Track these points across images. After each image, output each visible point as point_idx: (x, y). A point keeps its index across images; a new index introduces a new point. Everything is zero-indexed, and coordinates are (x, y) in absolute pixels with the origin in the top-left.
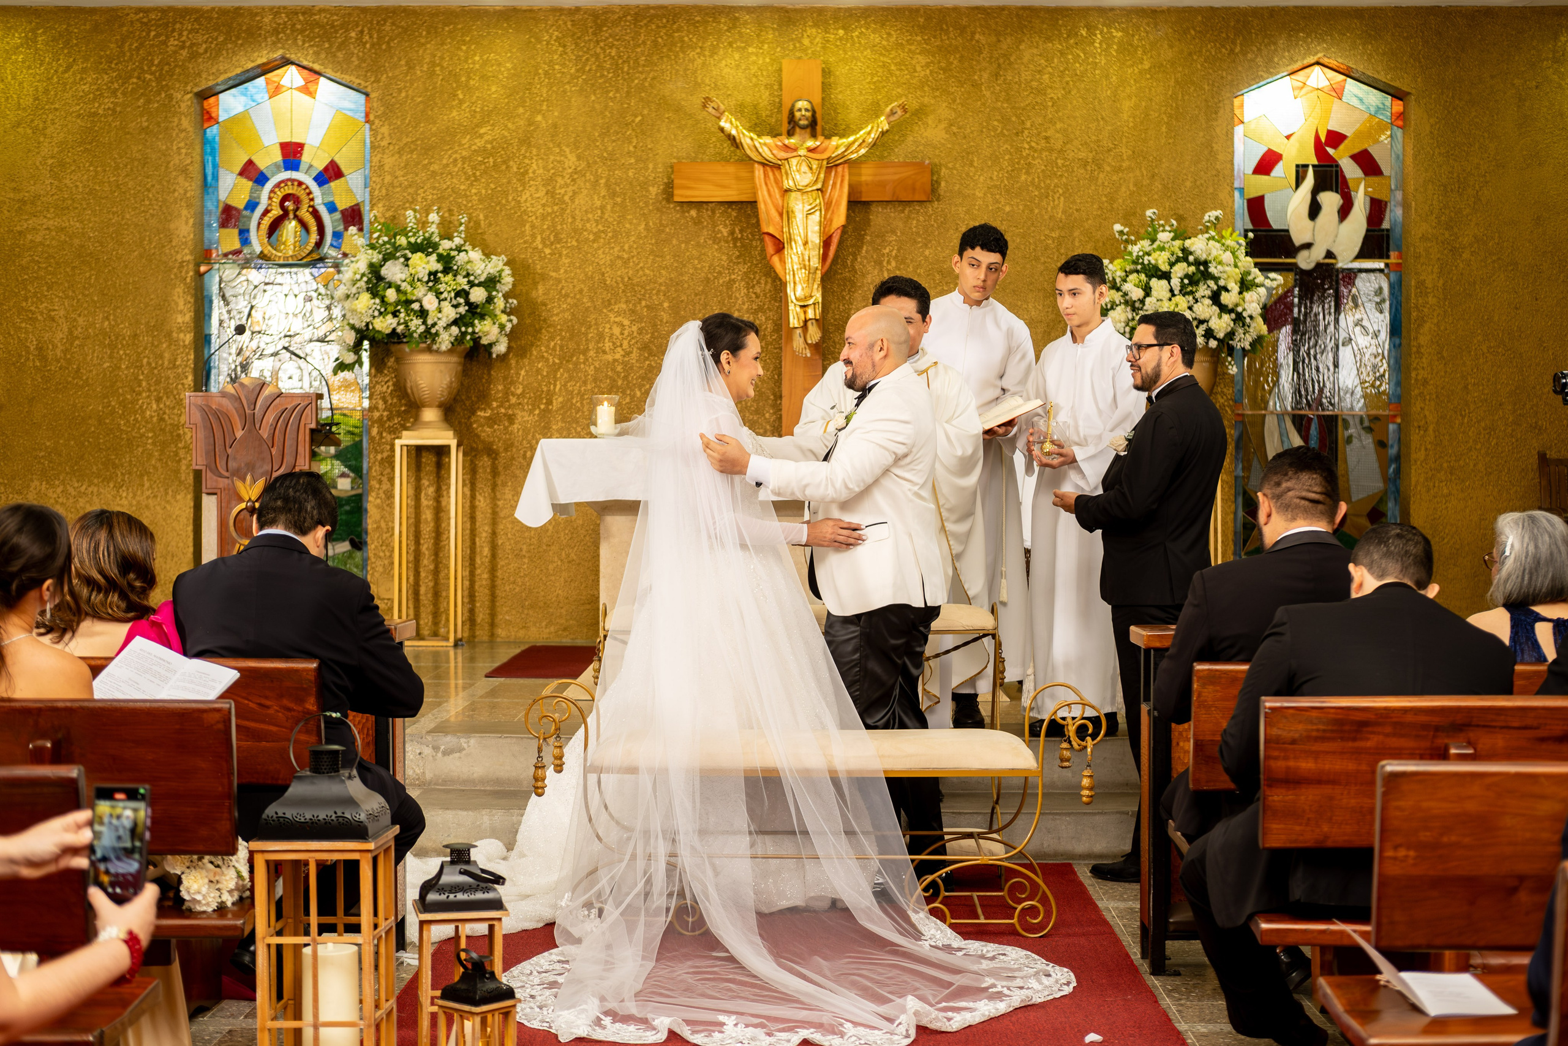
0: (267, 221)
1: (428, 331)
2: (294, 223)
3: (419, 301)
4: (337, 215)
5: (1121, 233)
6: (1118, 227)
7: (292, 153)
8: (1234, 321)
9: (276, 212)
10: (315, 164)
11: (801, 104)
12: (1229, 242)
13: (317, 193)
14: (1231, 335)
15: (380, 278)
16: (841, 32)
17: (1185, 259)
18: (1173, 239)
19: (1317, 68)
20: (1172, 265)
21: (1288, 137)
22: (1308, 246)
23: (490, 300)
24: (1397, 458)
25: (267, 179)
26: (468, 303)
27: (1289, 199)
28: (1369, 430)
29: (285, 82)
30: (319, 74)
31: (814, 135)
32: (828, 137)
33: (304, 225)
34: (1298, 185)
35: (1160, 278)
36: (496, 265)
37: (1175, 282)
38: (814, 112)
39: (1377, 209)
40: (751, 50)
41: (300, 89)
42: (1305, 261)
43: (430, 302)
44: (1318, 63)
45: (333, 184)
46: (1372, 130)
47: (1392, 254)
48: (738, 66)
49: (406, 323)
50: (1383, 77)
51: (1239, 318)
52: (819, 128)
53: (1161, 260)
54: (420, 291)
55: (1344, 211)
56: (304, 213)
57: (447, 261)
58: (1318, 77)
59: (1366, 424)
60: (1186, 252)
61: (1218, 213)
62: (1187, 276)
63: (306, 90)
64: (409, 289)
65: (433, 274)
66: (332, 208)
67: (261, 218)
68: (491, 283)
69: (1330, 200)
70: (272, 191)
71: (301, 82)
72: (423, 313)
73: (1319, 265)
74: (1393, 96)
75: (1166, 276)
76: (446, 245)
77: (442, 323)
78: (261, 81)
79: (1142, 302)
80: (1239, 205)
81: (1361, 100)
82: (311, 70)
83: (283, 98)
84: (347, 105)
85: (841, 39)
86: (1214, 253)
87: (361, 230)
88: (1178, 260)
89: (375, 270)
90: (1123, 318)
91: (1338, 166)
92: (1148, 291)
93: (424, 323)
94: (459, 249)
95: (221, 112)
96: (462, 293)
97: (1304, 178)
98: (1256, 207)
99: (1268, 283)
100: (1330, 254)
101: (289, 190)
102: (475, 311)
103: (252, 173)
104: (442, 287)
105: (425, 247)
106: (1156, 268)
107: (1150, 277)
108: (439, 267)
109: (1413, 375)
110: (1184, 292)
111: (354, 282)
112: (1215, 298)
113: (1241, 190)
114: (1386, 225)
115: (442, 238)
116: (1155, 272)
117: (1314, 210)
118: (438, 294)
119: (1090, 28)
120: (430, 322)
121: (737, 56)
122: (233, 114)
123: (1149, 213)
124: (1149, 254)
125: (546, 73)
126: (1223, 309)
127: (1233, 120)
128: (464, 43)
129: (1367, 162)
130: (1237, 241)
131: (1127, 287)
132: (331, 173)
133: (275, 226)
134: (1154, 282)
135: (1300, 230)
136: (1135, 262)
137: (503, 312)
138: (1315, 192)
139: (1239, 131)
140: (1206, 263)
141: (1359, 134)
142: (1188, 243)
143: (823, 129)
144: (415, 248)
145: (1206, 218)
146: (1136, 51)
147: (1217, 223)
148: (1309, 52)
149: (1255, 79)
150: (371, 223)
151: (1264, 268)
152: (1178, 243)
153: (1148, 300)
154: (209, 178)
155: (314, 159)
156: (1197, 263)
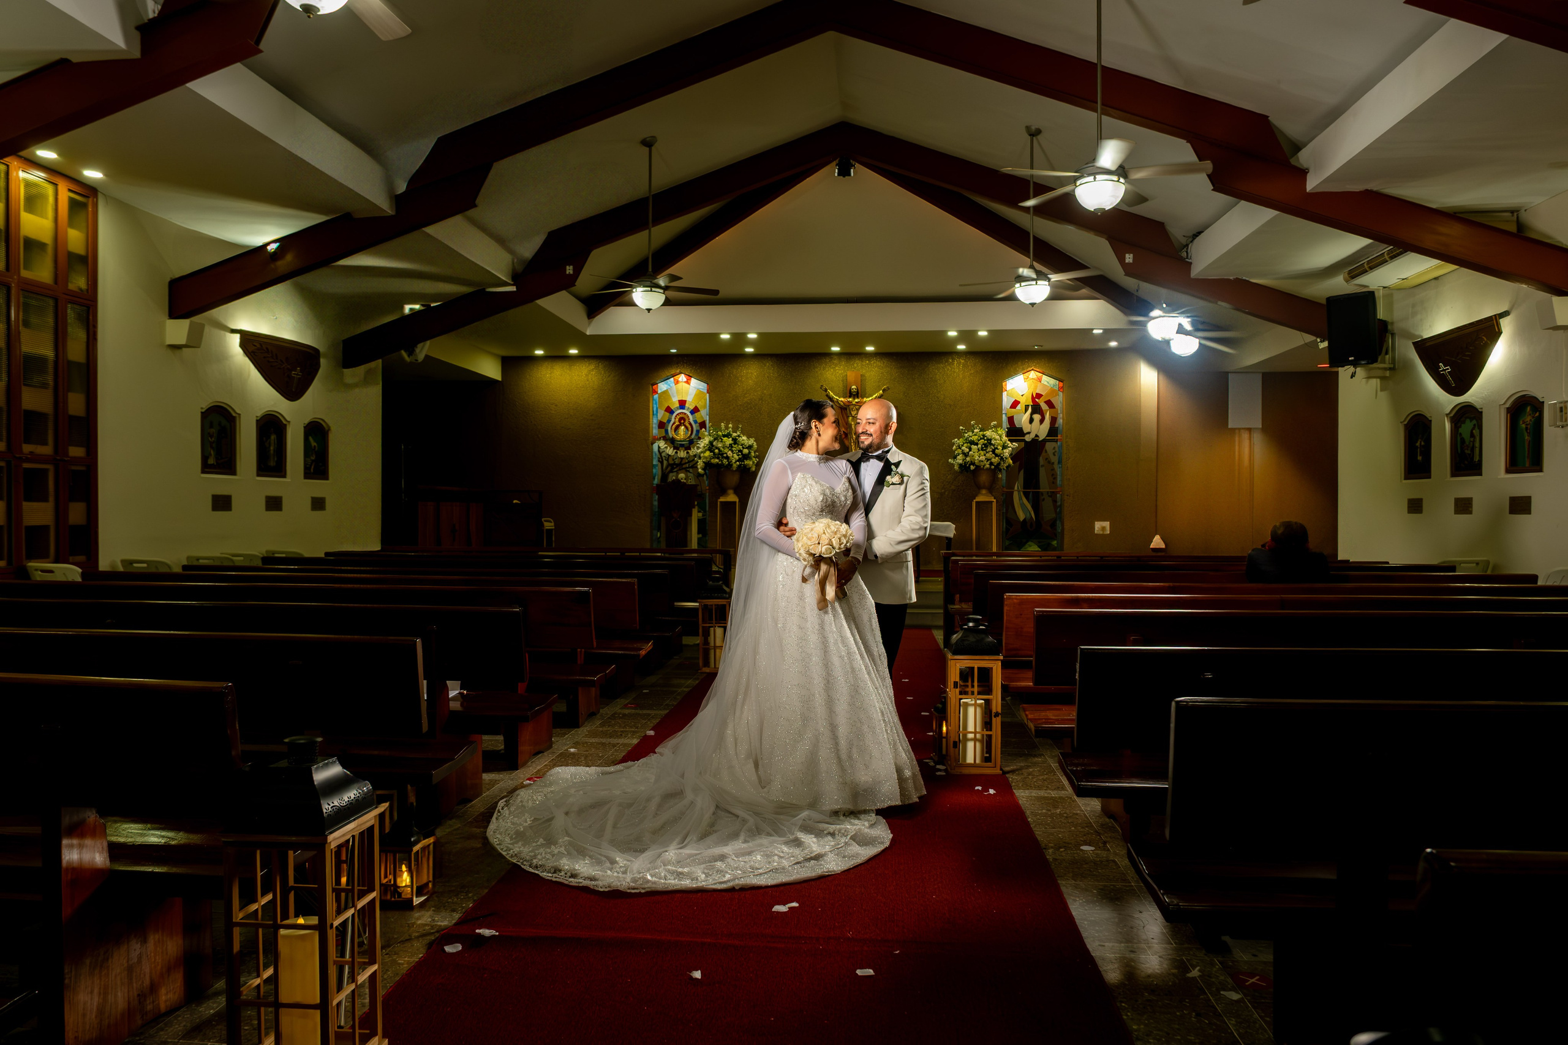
0: (674, 426)
1: (729, 463)
2: (683, 427)
3: (726, 453)
4: (698, 425)
5: (962, 429)
6: (961, 428)
7: (682, 404)
8: (1000, 459)
9: (677, 423)
10: (690, 407)
11: (853, 387)
12: (999, 432)
13: (691, 417)
14: (999, 464)
15: (713, 446)
16: (867, 362)
17: (983, 439)
18: (980, 431)
19: (1032, 371)
20: (979, 440)
21: (1022, 396)
22: (1029, 433)
23: (750, 453)
24: (1060, 506)
25: (674, 412)
26: (742, 454)
27: (1023, 416)
28: (1051, 496)
29: (680, 379)
30: (691, 377)
31: (858, 397)
32: (863, 398)
33: (686, 427)
34: (1025, 412)
35: (974, 445)
36: (752, 441)
37: (979, 446)
38: (858, 389)
39: (1054, 420)
40: (837, 368)
41: (685, 382)
42: (1028, 438)
43: (730, 453)
44: (1033, 370)
45: (696, 414)
46: (1052, 392)
47: (1059, 435)
48: (832, 374)
49: (722, 461)
50: (1054, 374)
51: (1002, 459)
52: (859, 395)
53: (975, 438)
54: (726, 450)
55: (1042, 421)
56: (688, 425)
57: (735, 440)
58: (1033, 375)
59: (1050, 494)
60: (984, 436)
61: (995, 423)
62: (984, 444)
63: (688, 382)
64: (723, 450)
65: (731, 445)
66: (696, 422)
67: (672, 425)
68: (750, 447)
69: (1037, 417)
70: (676, 416)
71: (686, 380)
72: (727, 458)
73: (1033, 439)
74: (1059, 381)
75: (977, 444)
76: (734, 434)
77: (734, 461)
78: (672, 379)
79: (968, 453)
80: (1004, 418)
81: (1048, 382)
82: (689, 376)
83: (680, 385)
84: (701, 387)
85: (867, 364)
86: (993, 436)
87: (706, 429)
88: (981, 439)
89: (711, 443)
90: (962, 458)
91: (1040, 405)
92: (970, 449)
93: (728, 461)
94: (739, 436)
95: (659, 390)
96: (740, 451)
97: (1028, 409)
98: (1011, 419)
99: (1012, 446)
100: (1037, 436)
101: (681, 416)
102: (746, 457)
103: (669, 410)
104: (734, 449)
105: (728, 435)
106: (973, 441)
107: (971, 444)
108: (733, 442)
109: (1065, 477)
110: (982, 450)
111: (704, 447)
112: (993, 451)
113: (1006, 414)
114: (1056, 426)
115: (733, 432)
116: (973, 443)
117: (1031, 421)
118: (732, 451)
119: (953, 359)
120: (730, 461)
121: (832, 370)
122: (663, 390)
123: (972, 422)
124: (971, 437)
125: (768, 377)
126: (997, 455)
127: (1001, 390)
128: (740, 366)
129: (1049, 403)
130: (1002, 432)
131: (963, 448)
132: (695, 410)
133: (677, 428)
134: (973, 446)
135: (1026, 427)
136: (966, 439)
137: (754, 457)
138: (1032, 414)
139: (1005, 394)
140: (991, 440)
141: (1047, 395)
142: (985, 433)
143: (861, 395)
144: (724, 436)
145: (992, 424)
146: (968, 366)
147: (995, 427)
148: (1029, 367)
149: (1011, 375)
150: (710, 428)
151: (1011, 441)
152: (981, 433)
153: (970, 453)
154: (655, 412)
155: (690, 405)
156: (988, 440)
